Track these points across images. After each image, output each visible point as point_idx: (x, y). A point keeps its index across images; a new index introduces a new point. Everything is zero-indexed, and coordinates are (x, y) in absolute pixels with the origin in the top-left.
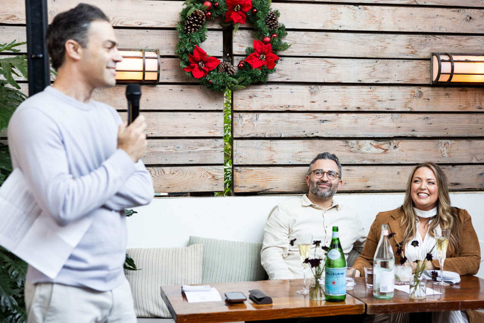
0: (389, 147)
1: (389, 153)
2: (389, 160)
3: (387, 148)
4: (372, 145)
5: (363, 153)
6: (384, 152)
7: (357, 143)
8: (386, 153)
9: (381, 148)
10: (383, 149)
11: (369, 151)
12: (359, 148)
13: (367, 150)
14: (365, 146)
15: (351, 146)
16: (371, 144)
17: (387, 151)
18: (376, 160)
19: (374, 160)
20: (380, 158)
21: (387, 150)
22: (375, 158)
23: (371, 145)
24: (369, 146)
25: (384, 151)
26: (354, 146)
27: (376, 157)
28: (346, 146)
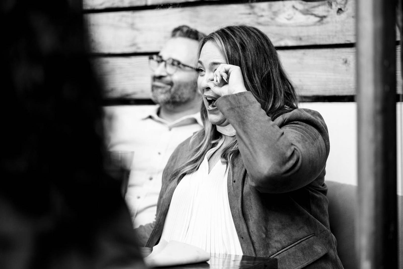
0: (328, 11)
1: (328, 22)
2: (329, 36)
3: (325, 14)
4: (297, 9)
5: (280, 26)
6: (319, 21)
7: (270, 7)
8: (322, 24)
9: (312, 14)
10: (316, 16)
11: (291, 22)
12: (273, 17)
13: (288, 19)
14: (284, 12)
15: (260, 14)
16: (294, 7)
17: (325, 20)
18: (303, 39)
19: (300, 39)
20: (311, 33)
21: (325, 17)
22: (301, 35)
23: (295, 10)
24: (291, 11)
25: (318, 19)
26: (263, 13)
27: (304, 32)
28: (250, 14)
